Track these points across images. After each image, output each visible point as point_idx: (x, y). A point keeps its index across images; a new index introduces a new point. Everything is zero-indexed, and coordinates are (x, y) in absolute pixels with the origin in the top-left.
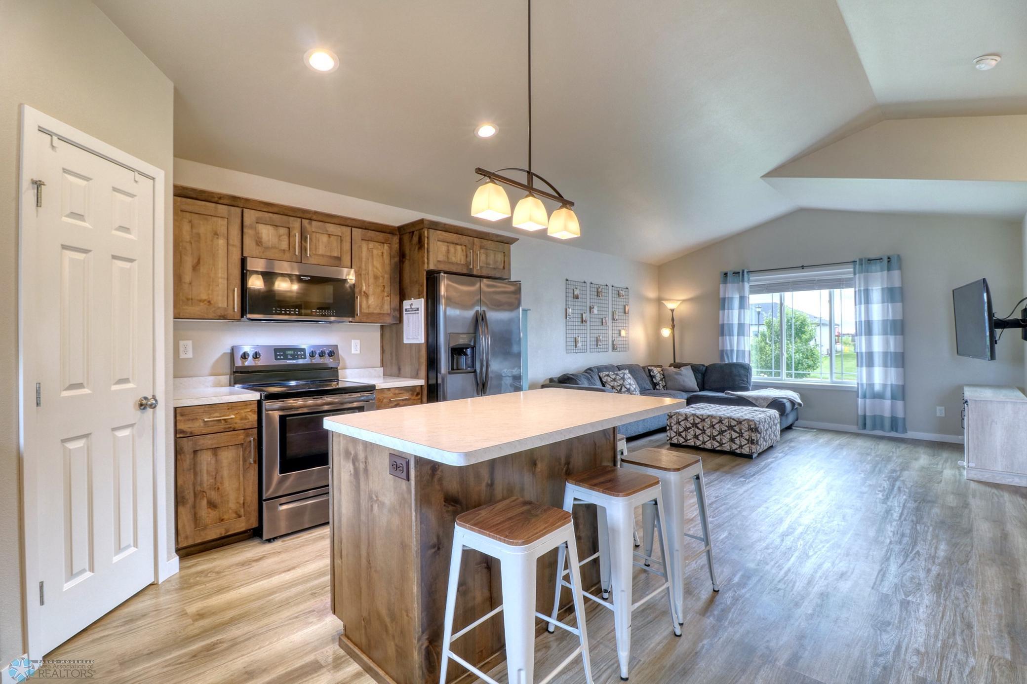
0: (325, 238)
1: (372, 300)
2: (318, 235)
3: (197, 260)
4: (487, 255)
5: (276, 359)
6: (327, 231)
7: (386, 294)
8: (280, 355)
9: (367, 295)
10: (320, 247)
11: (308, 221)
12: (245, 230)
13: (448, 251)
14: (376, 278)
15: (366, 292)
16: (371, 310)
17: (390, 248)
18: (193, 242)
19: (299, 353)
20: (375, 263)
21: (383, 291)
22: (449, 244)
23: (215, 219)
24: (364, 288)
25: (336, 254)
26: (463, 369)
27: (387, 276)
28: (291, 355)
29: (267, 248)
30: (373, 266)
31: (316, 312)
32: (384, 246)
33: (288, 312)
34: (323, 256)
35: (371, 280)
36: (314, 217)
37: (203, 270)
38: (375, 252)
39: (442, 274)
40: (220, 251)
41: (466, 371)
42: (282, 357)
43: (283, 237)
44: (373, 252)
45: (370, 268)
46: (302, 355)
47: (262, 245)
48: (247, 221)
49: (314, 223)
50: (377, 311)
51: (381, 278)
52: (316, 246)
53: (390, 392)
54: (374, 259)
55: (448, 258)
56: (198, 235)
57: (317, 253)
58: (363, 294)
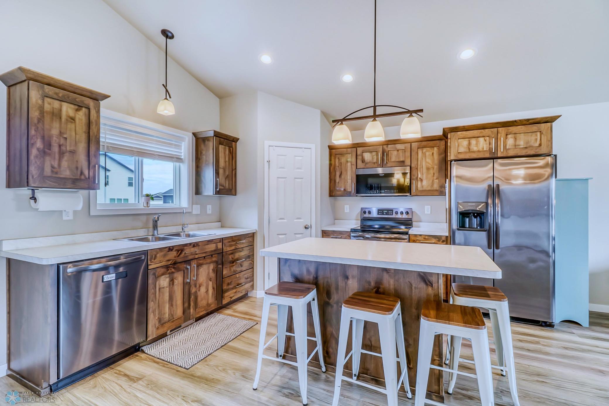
0: (395, 153)
1: (425, 183)
2: (392, 151)
3: (340, 173)
4: (516, 139)
5: (378, 214)
6: (396, 148)
7: (435, 178)
8: (380, 213)
9: (421, 180)
10: (393, 157)
11: (386, 146)
12: (358, 157)
13: (469, 144)
14: (428, 169)
15: (421, 178)
16: (424, 189)
17: (439, 149)
18: (339, 166)
19: (390, 212)
20: (427, 160)
21: (433, 176)
22: (470, 139)
23: (346, 155)
24: (419, 176)
25: (402, 160)
26: (466, 228)
27: (436, 167)
28: (385, 213)
29: (367, 163)
30: (426, 162)
31: (387, 191)
32: (434, 149)
33: (373, 192)
34: (394, 162)
35: (425, 170)
36: (389, 143)
37: (343, 177)
38: (427, 153)
39: (453, 162)
40: (349, 168)
41: (477, 229)
42: (381, 214)
43: (375, 156)
44: (426, 154)
45: (424, 164)
46: (391, 213)
47: (365, 162)
48: (359, 153)
49: (389, 146)
50: (429, 188)
51: (432, 169)
52: (390, 157)
53: (421, 237)
54: (427, 158)
55: (469, 149)
56: (341, 163)
57: (392, 161)
58: (418, 179)
